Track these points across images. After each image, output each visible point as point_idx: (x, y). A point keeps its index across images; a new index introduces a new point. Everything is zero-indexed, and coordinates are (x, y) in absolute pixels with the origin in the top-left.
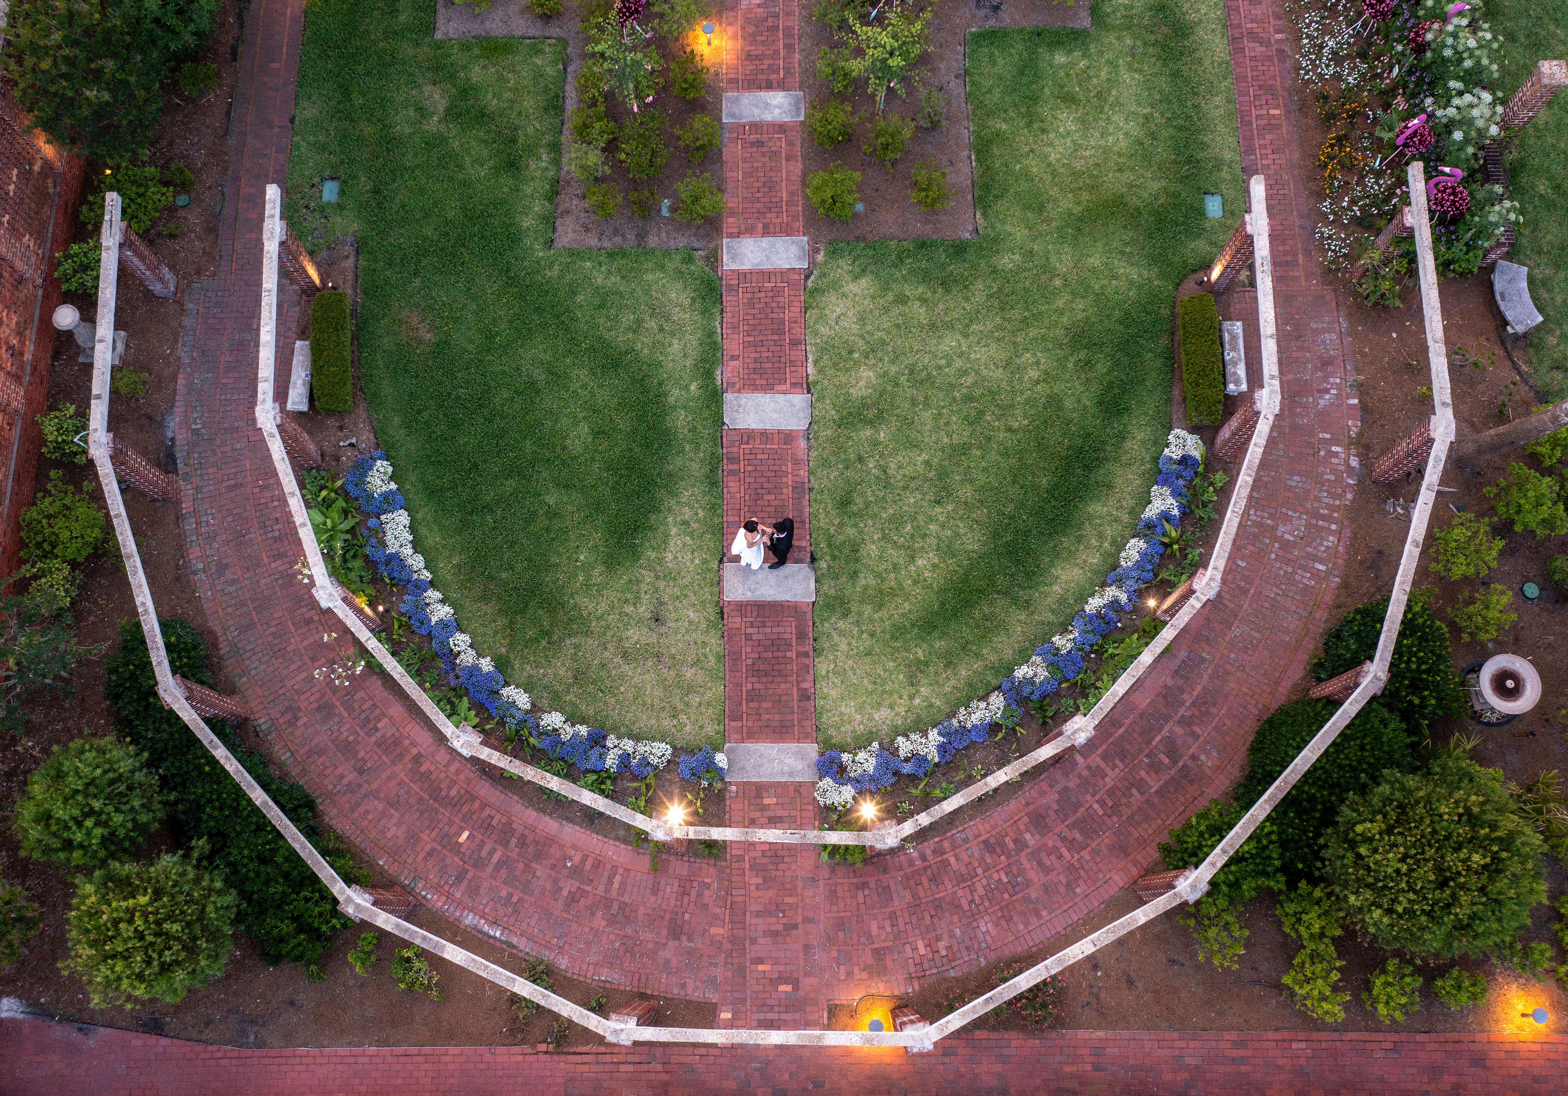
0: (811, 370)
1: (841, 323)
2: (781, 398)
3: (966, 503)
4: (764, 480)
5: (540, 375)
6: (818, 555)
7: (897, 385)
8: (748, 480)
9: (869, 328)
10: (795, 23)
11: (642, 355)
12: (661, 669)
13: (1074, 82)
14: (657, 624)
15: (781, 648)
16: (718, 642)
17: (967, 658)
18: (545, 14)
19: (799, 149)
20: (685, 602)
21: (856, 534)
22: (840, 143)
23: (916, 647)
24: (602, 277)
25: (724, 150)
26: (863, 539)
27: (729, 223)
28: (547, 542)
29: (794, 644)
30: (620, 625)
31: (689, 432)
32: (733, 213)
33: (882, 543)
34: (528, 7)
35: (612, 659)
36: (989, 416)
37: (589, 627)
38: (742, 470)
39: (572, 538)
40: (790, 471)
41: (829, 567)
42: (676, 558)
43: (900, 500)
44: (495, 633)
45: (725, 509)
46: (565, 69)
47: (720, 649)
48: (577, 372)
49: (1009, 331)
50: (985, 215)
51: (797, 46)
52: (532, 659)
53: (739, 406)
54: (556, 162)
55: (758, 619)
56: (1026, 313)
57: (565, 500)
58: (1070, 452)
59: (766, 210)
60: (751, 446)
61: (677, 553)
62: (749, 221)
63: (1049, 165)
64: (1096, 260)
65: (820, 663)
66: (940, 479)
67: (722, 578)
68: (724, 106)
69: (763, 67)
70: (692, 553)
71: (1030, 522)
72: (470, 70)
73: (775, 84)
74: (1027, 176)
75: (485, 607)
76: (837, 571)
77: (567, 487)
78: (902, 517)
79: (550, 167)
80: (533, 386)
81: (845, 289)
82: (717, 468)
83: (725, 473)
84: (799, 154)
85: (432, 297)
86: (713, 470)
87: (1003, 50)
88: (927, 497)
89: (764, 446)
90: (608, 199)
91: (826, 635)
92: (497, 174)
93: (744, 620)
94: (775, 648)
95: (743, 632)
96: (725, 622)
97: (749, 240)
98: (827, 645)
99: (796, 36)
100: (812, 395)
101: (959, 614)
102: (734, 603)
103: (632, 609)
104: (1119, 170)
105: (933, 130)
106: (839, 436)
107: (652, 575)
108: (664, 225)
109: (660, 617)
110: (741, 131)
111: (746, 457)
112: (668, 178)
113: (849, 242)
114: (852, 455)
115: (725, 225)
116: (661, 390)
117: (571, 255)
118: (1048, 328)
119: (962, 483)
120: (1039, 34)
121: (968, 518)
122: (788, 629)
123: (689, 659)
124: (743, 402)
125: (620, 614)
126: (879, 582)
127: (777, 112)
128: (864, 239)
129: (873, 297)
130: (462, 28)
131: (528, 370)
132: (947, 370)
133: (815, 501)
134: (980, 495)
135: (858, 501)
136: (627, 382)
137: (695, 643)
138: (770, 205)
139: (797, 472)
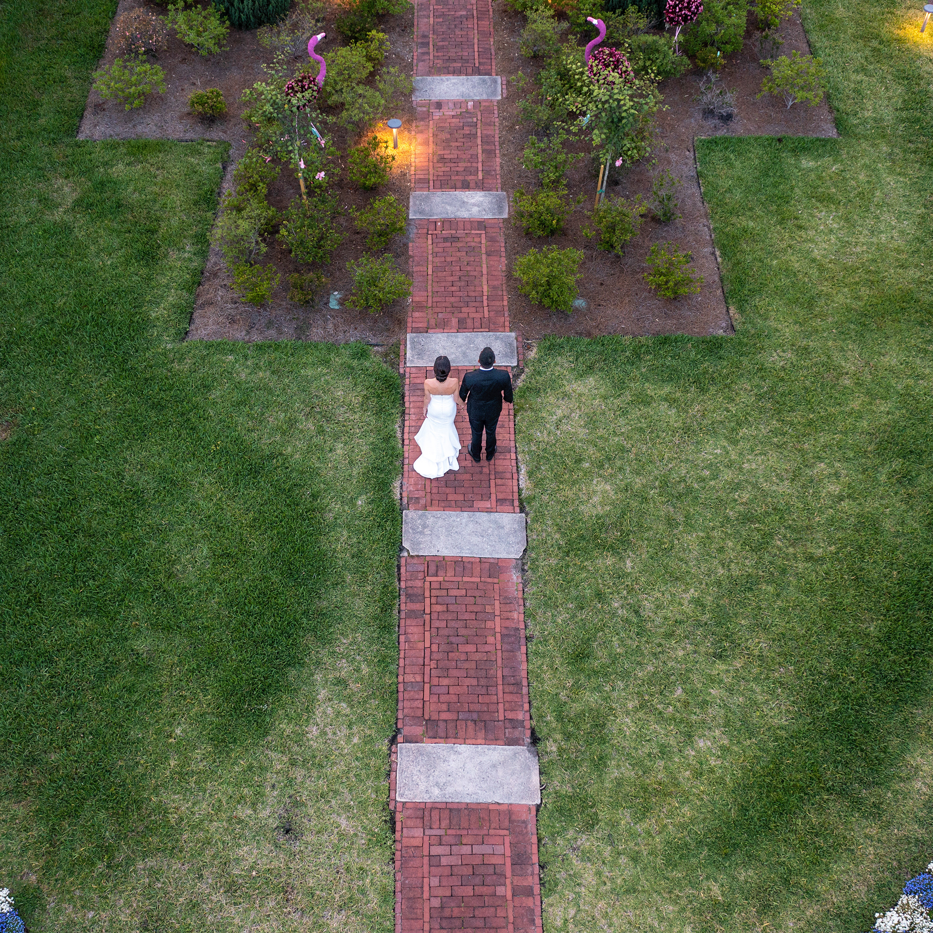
0: (524, 482)
1: (564, 427)
2: (483, 517)
3: (761, 657)
4: (460, 624)
5: (147, 481)
6: (542, 732)
7: (645, 500)
8: (436, 624)
9: (601, 432)
10: (496, 132)
11: (292, 461)
12: (289, 913)
13: (829, 183)
14: (288, 836)
15: (488, 880)
16: (386, 869)
17: (794, 898)
18: (206, 113)
19: (503, 244)
20: (333, 802)
21: (600, 701)
22: (553, 232)
23: (708, 878)
24: (247, 371)
25: (410, 245)
26: (611, 709)
27: (415, 318)
28: (127, 706)
29: (509, 874)
30: (227, 838)
31: (353, 557)
32: (420, 307)
33: (640, 714)
34: (189, 114)
35: (210, 894)
36: (780, 540)
37: (177, 841)
38: (427, 611)
39: (167, 702)
40: (497, 613)
41: (561, 751)
42: (324, 733)
43: (662, 652)
44: (25, 849)
45: (402, 664)
46: (224, 168)
47: (388, 881)
48: (201, 480)
49: (792, 437)
50: (741, 309)
51: (497, 152)
52: (78, 893)
53: (425, 526)
54: (203, 254)
55: (450, 832)
56: (811, 416)
57: (162, 647)
58: (903, 588)
59: (462, 304)
60: (441, 579)
61: (325, 726)
62: (440, 315)
63: (814, 260)
64: (892, 359)
65: (552, 905)
66: (719, 624)
67: (394, 766)
68: (411, 204)
69: (458, 169)
70: (350, 726)
71: (861, 685)
72: (112, 166)
73: (472, 185)
74: (788, 272)
75: (15, 807)
76: (573, 756)
77: (168, 628)
78: (668, 676)
79: (194, 258)
80: (137, 497)
81: (567, 388)
82: (391, 606)
83: (403, 615)
84: (503, 249)
85: (18, 390)
86: (386, 609)
87: (740, 154)
88: (702, 649)
89: (460, 579)
90: (262, 280)
91: (560, 858)
92: (127, 262)
93: (428, 832)
94: (477, 880)
95: (426, 853)
96: (398, 835)
97: (440, 335)
98: (561, 876)
99: (497, 143)
100: (527, 514)
101: (772, 825)
102: (411, 805)
103: (250, 812)
104: (902, 266)
105: (666, 225)
106: (568, 566)
107: (285, 759)
108: (332, 316)
109: (293, 827)
110: (432, 227)
111: (434, 593)
112: (340, 270)
113: (569, 338)
114: (588, 591)
115: (410, 320)
116: (315, 503)
117: (208, 346)
118: (845, 433)
119: (751, 629)
120: (780, 140)
121: (768, 678)
122: (499, 849)
123: (337, 896)
124: (430, 521)
125: (229, 820)
126: (640, 773)
127: (475, 210)
128: (589, 335)
129: (605, 398)
130: (109, 131)
131: (132, 476)
132: (712, 483)
133: (536, 653)
134: (781, 646)
135: (600, 654)
136: (268, 492)
137: (348, 870)
138: (467, 299)
139: (509, 614)
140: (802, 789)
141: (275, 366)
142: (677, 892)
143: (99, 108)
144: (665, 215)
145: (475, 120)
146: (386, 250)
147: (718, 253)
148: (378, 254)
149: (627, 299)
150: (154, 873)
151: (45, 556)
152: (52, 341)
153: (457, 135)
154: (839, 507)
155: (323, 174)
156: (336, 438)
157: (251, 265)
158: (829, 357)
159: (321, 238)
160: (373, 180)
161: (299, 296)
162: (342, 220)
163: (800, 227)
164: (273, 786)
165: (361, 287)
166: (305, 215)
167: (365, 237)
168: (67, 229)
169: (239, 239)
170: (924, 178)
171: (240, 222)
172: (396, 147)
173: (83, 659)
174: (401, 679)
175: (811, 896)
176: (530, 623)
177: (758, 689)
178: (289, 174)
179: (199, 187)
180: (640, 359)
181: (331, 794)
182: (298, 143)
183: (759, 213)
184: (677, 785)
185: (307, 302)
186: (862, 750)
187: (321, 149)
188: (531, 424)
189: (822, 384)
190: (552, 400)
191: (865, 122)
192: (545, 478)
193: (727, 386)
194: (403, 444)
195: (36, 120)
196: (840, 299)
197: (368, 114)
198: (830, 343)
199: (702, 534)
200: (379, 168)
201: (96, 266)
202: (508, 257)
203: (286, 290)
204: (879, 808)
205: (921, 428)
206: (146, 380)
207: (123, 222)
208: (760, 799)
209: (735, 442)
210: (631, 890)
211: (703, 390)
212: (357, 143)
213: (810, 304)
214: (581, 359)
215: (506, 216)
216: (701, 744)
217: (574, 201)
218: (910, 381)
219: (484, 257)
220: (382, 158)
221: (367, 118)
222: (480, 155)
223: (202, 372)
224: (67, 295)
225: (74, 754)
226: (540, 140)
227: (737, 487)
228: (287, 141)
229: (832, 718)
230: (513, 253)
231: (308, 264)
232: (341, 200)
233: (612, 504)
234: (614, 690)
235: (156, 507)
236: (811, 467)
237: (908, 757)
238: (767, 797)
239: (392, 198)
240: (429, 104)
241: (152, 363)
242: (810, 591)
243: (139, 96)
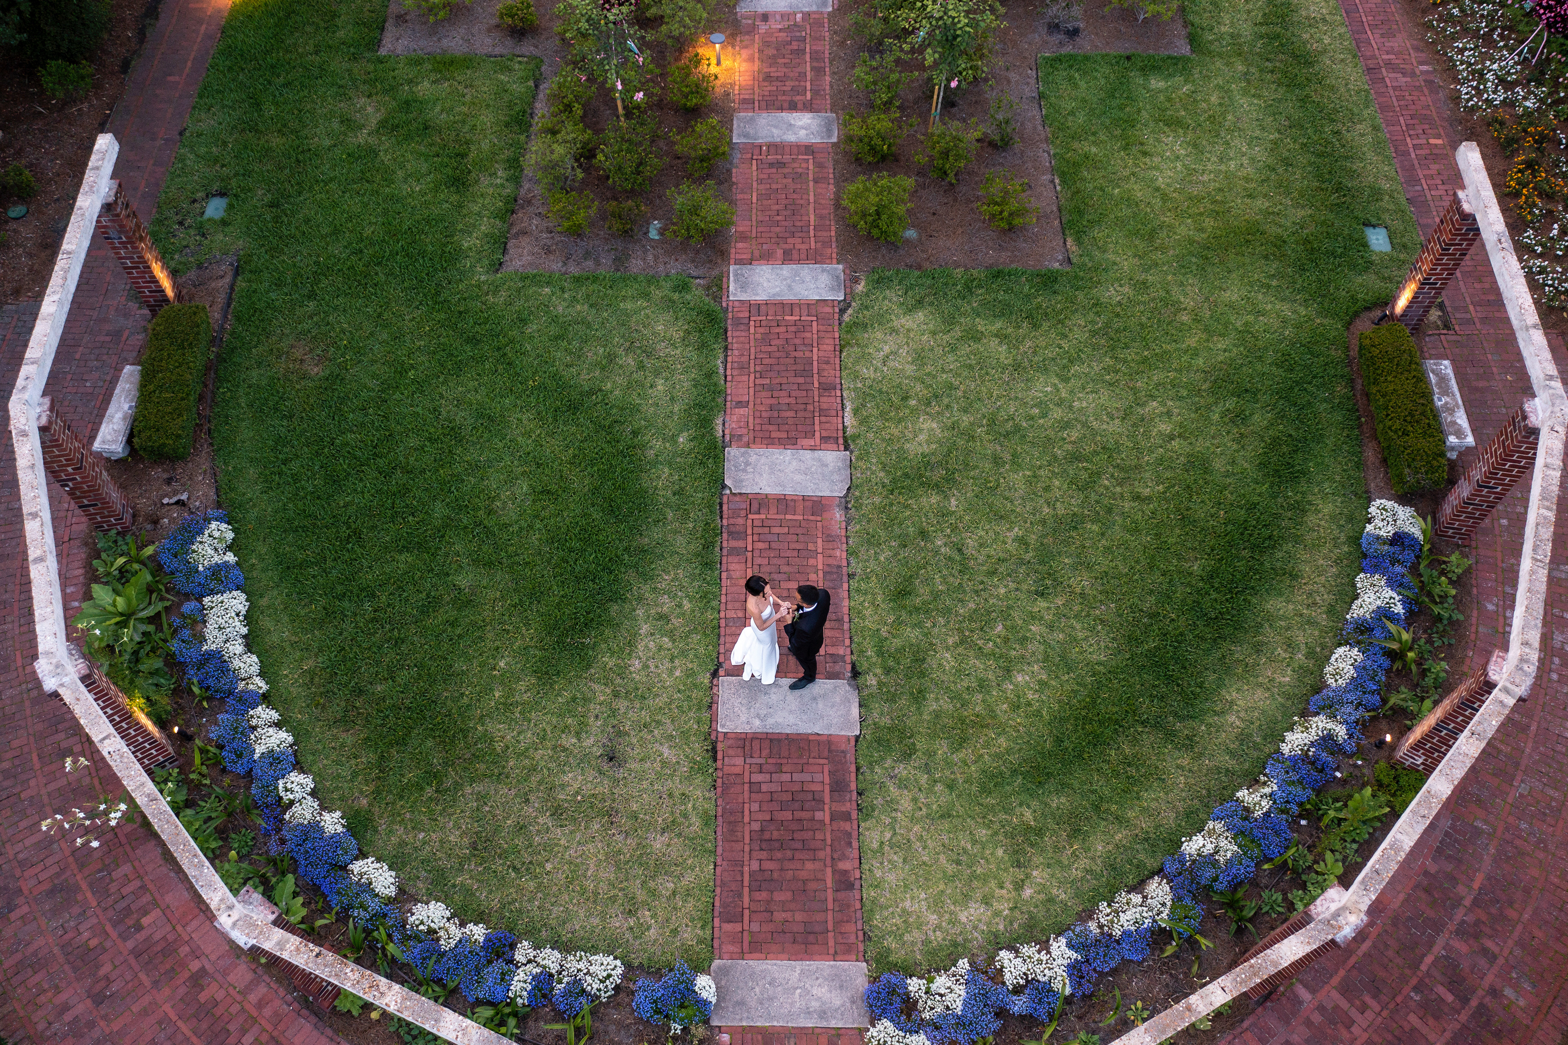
0: (849, 420)
1: (891, 364)
2: (808, 454)
3: (1082, 595)
4: (784, 561)
5: (463, 417)
6: (863, 666)
7: (972, 438)
8: (758, 561)
9: (929, 369)
10: (825, 48)
11: (612, 397)
12: (614, 835)
13: (1178, 106)
14: (611, 764)
15: (807, 806)
16: (707, 795)
17: (1104, 823)
18: (516, 26)
19: (831, 171)
20: (656, 732)
21: (920, 637)
22: (884, 158)
23: (1021, 805)
24: (565, 304)
25: (734, 170)
26: (931, 644)
27: (739, 248)
28: (451, 640)
29: (827, 799)
30: (552, 765)
31: (674, 494)
32: (743, 237)
33: (960, 650)
34: (498, 26)
35: (536, 817)
36: (1107, 479)
37: (504, 767)
38: (750, 548)
39: (490, 635)
40: (820, 550)
41: (880, 684)
42: (646, 667)
43: (984, 590)
44: (355, 775)
45: (723, 601)
46: (537, 86)
47: (709, 806)
48: (519, 416)
49: (1125, 374)
50: (1079, 241)
51: (827, 69)
52: (408, 815)
53: (747, 464)
54: (516, 180)
55: (770, 761)
56: (1146, 353)
57: (484, 583)
58: (1229, 528)
59: (787, 235)
60: (763, 516)
61: (647, 660)
62: (765, 246)
63: (1157, 189)
64: (1232, 294)
65: (869, 829)
66: (1042, 562)
67: (715, 698)
68: (735, 126)
69: (785, 88)
70: (672, 660)
71: (1182, 622)
72: (417, 84)
73: (800, 105)
74: (1129, 200)
75: (344, 735)
76: (893, 690)
77: (489, 564)
78: (989, 613)
79: (507, 184)
80: (454, 432)
81: (895, 323)
82: (713, 543)
83: (725, 552)
84: (831, 176)
85: (328, 324)
86: (708, 546)
87: (1085, 73)
88: (1024, 587)
89: (782, 517)
90: (579, 209)
91: (878, 786)
92: (436, 189)
93: (748, 761)
94: (797, 805)
95: (747, 780)
96: (719, 763)
97: (764, 267)
98: (879, 801)
99: (827, 60)
100: (851, 452)
101: (1086, 756)
102: (733, 736)
103: (574, 740)
104: (1250, 196)
105: (1004, 151)
106: (891, 505)
107: (608, 691)
108: (652, 247)
109: (617, 755)
110: (757, 151)
111: (756, 530)
112: (660, 197)
113: (898, 270)
114: (911, 529)
115: (733, 251)
116: (636, 440)
117: (523, 278)
118: (1179, 371)
119: (1074, 567)
120: (1128, 58)
121: (1088, 615)
122: (818, 777)
123: (660, 819)
124: (753, 459)
125: (554, 748)
126: (958, 705)
127: (803, 133)
128: (919, 267)
129: (934, 333)
130: (413, 45)
131: (449, 412)
132: (1041, 421)
133: (858, 591)
134: (1103, 584)
135: (922, 591)
136: (588, 428)
137: (671, 795)
138: (793, 229)
139: (831, 552)
140: (1117, 722)
141: (593, 299)
142: (990, 817)
143: (401, 19)
144: (1002, 140)
145: (804, 34)
146: (708, 176)
147: (1057, 181)
148: (700, 181)
149: (960, 230)
150: (482, 798)
151: (363, 492)
152: (361, 272)
153: (784, 51)
154: (1169, 446)
155: (641, 95)
156: (657, 373)
157: (567, 192)
158: (1168, 292)
159: (640, 164)
160: (694, 101)
161: (617, 225)
162: (662, 144)
163: (1145, 154)
164: (597, 717)
165: (682, 216)
166: (623, 139)
167: (686, 163)
168: (373, 152)
169: (555, 165)
170: (1280, 101)
171: (555, 146)
172: (719, 63)
173: (405, 594)
174: (722, 614)
175: (1121, 822)
176: (853, 561)
177: (1078, 626)
178: (606, 93)
179: (510, 107)
180: (972, 293)
181: (653, 724)
182: (615, 62)
183: (1103, 137)
184: (994, 717)
185: (626, 232)
186: (1178, 685)
187: (638, 67)
188: (857, 361)
189: (1159, 321)
190: (879, 335)
191: (1221, 37)
192: (871, 415)
193: (1059, 321)
194: (726, 381)
195: (334, 32)
196: (1182, 231)
197: (689, 28)
198: (1169, 278)
199: (1028, 473)
200: (701, 87)
201: (404, 193)
202: (837, 185)
203: (604, 218)
204: (1191, 740)
205: (1259, 366)
206: (460, 313)
207: (431, 145)
208: (1076, 731)
209: (1066, 380)
210: (946, 815)
211: (1035, 326)
212: (677, 59)
213: (1152, 235)
214: (910, 293)
215: (834, 139)
216: (1020, 679)
217: (907, 124)
218: (1250, 318)
219: (811, 184)
220: (704, 77)
221: (688, 33)
222: (808, 73)
223: (518, 305)
224: (376, 223)
225: (400, 685)
226: (872, 57)
227: (1066, 425)
228: (604, 59)
229: (1151, 654)
230: (842, 180)
231: (626, 191)
232: (660, 123)
233: (939, 442)
234: (934, 626)
235: (474, 444)
236: (1143, 405)
237: (1223, 692)
238: (1083, 729)
239: (714, 121)
240: (755, 16)
241: (466, 295)
242: (1135, 530)
243: (444, 7)
